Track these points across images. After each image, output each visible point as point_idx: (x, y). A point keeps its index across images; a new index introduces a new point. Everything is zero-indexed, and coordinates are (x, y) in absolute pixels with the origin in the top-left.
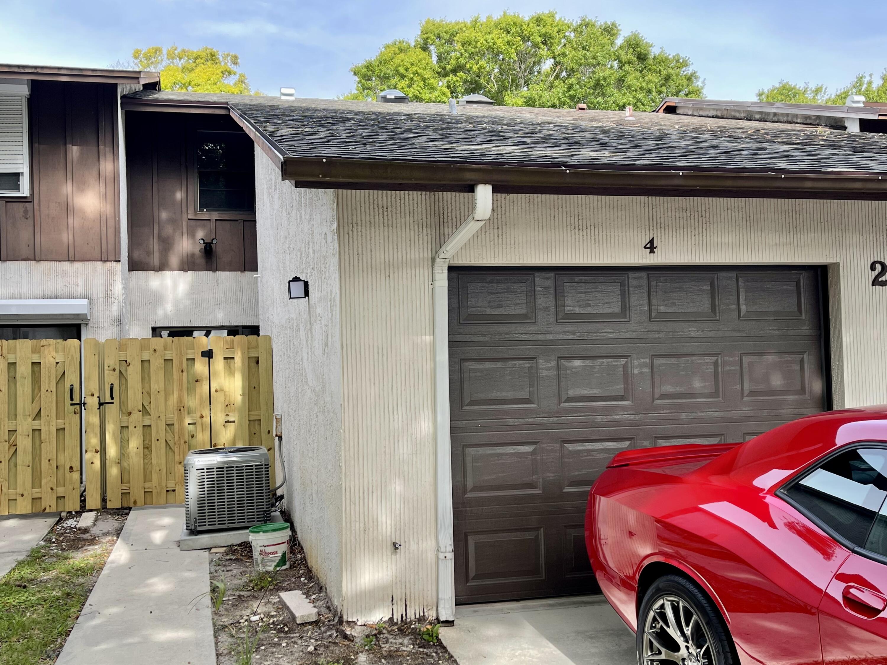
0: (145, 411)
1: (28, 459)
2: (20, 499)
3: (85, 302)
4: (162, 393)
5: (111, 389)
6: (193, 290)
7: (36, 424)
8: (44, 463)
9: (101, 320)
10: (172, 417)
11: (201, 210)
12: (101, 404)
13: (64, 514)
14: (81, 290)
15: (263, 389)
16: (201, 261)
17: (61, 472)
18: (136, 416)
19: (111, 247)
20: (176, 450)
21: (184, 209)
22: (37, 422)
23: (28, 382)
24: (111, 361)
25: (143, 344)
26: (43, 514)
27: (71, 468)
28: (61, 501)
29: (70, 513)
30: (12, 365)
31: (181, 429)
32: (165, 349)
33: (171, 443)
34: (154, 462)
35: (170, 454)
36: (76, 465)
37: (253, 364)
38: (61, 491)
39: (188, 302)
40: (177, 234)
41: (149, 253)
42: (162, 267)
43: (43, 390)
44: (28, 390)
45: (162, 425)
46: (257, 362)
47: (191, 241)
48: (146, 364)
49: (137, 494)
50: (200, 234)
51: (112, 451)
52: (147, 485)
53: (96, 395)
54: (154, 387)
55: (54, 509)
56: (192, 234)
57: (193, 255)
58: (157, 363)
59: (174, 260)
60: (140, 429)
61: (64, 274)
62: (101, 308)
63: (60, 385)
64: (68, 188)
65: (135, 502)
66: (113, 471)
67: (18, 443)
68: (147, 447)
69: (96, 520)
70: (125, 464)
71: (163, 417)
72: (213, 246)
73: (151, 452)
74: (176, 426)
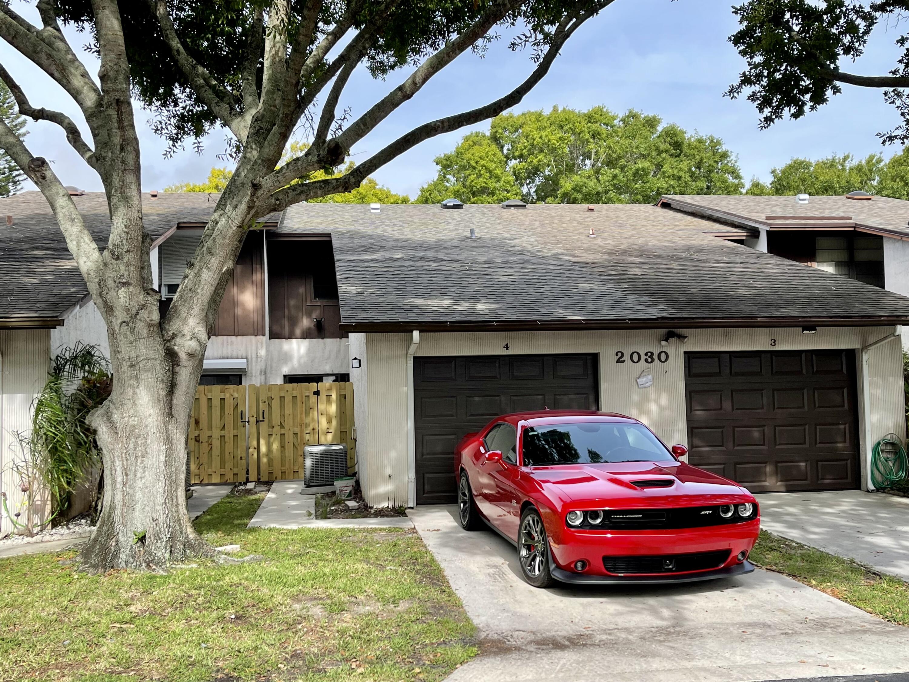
0: (282, 426)
1: (218, 453)
2: (213, 474)
3: (245, 361)
4: (291, 416)
5: (263, 413)
6: (309, 351)
7: (223, 433)
8: (227, 453)
9: (253, 372)
10: (297, 430)
11: (315, 299)
12: (257, 422)
13: (237, 484)
14: (242, 353)
15: (348, 413)
16: (315, 332)
17: (236, 459)
18: (277, 428)
19: (259, 327)
20: (299, 448)
21: (304, 299)
22: (223, 432)
23: (218, 409)
24: (263, 397)
25: (280, 388)
26: (226, 484)
27: (241, 458)
28: (236, 476)
29: (240, 483)
30: (210, 400)
31: (302, 437)
32: (293, 390)
33: (296, 444)
34: (287, 454)
35: (295, 450)
36: (244, 455)
37: (343, 399)
38: (235, 471)
39: (306, 359)
40: (300, 314)
41: (283, 327)
42: (291, 336)
43: (226, 413)
44: (218, 413)
45: (291, 433)
46: (345, 398)
47: (308, 319)
48: (282, 399)
49: (277, 473)
50: (314, 315)
51: (263, 449)
52: (283, 468)
53: (255, 416)
54: (287, 412)
55: (232, 481)
56: (309, 315)
57: (309, 329)
58: (288, 399)
59: (298, 332)
60: (279, 436)
61: (232, 343)
62: (254, 364)
63: (236, 410)
64: (235, 290)
65: (276, 478)
66: (264, 460)
67: (213, 443)
68: (283, 447)
69: (255, 487)
70: (271, 457)
71: (292, 430)
72: (323, 323)
73: (285, 449)
74: (299, 435)
